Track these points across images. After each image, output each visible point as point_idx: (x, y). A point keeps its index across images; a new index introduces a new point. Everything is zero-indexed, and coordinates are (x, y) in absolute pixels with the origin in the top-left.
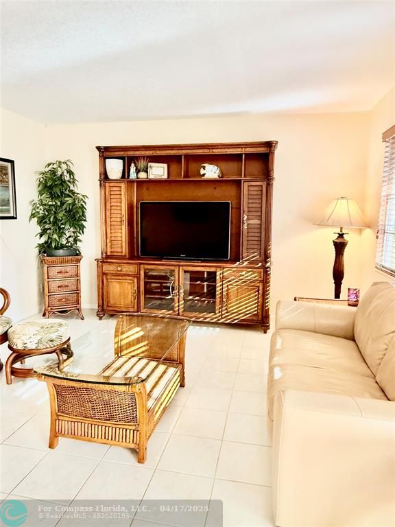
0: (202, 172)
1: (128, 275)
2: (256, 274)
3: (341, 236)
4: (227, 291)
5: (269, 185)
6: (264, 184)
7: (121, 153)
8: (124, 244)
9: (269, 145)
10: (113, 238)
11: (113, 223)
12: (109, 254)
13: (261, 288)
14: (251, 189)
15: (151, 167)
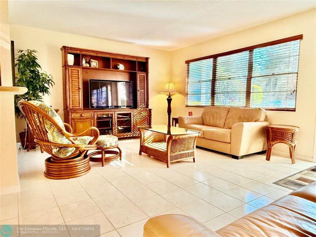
0: (118, 67)
1: (88, 118)
2: (146, 113)
3: (169, 97)
4: (136, 121)
5: (147, 75)
6: (145, 75)
7: (75, 52)
8: (80, 102)
9: (147, 59)
10: (73, 99)
11: (73, 90)
12: (71, 108)
13: (148, 119)
14: (141, 76)
15: (92, 61)
